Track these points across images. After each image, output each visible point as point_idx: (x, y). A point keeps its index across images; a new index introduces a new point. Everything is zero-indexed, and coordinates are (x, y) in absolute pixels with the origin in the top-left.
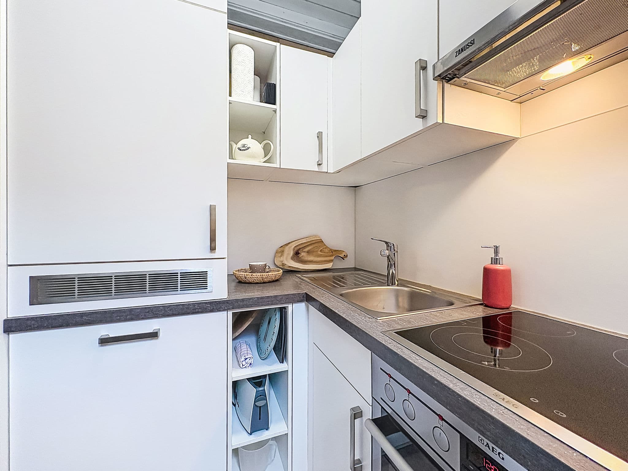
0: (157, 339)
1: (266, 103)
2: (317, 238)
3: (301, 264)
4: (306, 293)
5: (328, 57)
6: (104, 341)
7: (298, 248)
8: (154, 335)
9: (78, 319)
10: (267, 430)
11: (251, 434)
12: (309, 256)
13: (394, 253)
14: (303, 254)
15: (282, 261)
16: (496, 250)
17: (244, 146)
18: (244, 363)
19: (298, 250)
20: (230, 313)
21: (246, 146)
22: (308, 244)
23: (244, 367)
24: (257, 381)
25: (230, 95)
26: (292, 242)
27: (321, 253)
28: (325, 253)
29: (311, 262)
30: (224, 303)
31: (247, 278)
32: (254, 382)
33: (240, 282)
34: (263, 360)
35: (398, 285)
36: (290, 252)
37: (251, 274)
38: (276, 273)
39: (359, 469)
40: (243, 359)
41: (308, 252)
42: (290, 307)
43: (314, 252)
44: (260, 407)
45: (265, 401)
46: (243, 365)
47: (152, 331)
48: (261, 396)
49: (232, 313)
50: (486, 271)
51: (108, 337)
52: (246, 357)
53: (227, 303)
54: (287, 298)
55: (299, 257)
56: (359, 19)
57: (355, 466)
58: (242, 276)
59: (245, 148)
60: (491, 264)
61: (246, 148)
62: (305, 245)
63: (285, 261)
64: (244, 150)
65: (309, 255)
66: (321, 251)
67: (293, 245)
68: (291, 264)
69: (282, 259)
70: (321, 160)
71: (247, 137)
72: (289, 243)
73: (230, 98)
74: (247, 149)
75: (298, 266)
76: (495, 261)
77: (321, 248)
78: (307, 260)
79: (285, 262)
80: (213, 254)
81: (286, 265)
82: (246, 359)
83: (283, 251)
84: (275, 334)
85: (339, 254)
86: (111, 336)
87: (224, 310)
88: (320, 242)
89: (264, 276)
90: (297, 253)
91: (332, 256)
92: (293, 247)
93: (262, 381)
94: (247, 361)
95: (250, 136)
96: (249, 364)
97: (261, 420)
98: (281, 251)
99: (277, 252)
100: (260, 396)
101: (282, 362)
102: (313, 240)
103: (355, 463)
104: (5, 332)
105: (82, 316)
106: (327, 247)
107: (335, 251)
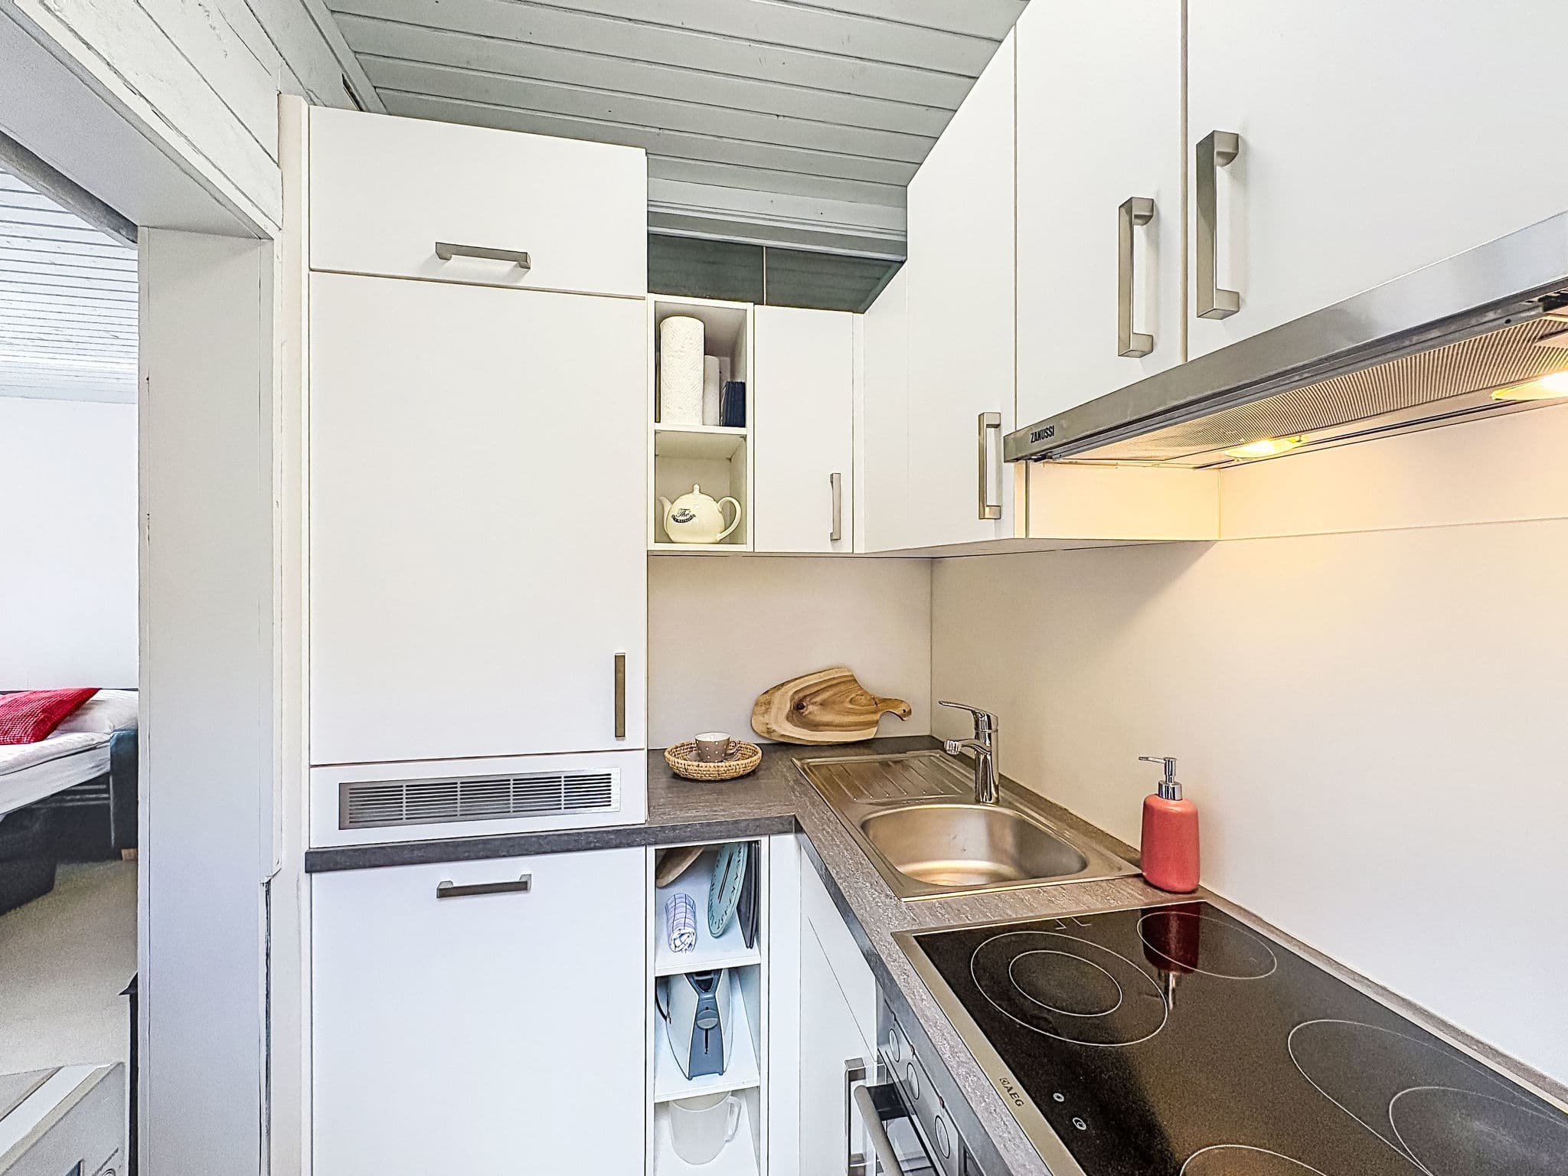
0: (528, 892)
1: (726, 426)
2: (842, 672)
3: (805, 730)
4: (794, 815)
5: (855, 314)
6: (445, 893)
7: (801, 695)
8: (521, 886)
9: (407, 855)
10: (720, 1075)
11: (690, 1079)
12: (822, 712)
13: (990, 735)
14: (811, 709)
15: (767, 724)
16: (1169, 765)
17: (683, 514)
18: (678, 942)
19: (800, 700)
20: (651, 850)
21: (687, 512)
22: (823, 686)
23: (677, 949)
24: (704, 981)
25: (658, 420)
26: (789, 682)
27: (852, 707)
28: (859, 705)
29: (826, 725)
30: (640, 833)
31: (689, 771)
32: (697, 981)
33: (676, 776)
34: (716, 937)
35: (997, 803)
36: (783, 703)
37: (696, 763)
38: (746, 761)
39: (861, 1171)
40: (676, 935)
41: (823, 704)
42: (764, 840)
43: (834, 703)
44: (707, 1030)
45: (716, 1019)
46: (676, 947)
47: (517, 880)
48: (708, 1010)
49: (656, 850)
50: (1147, 808)
51: (451, 886)
52: (682, 932)
53: (646, 832)
54: (758, 826)
55: (804, 714)
56: (904, 266)
57: (851, 1166)
58: (680, 766)
59: (686, 517)
60: (1159, 796)
61: (688, 517)
62: (816, 689)
63: (772, 721)
64: (684, 521)
65: (824, 709)
66: (851, 701)
67: (791, 689)
68: (785, 730)
69: (766, 719)
70: (838, 532)
71: (690, 490)
72: (783, 685)
73: (658, 427)
74: (688, 520)
75: (799, 734)
76: (1167, 790)
77: (853, 696)
78: (820, 721)
79: (774, 727)
80: (620, 742)
81: (774, 731)
82: (682, 935)
83: (769, 703)
84: (735, 891)
85: (894, 708)
86: (455, 885)
87: (640, 845)
88: (850, 681)
89: (722, 769)
90: (798, 707)
91: (875, 712)
92: (791, 693)
93: (712, 979)
94: (683, 939)
95: (697, 487)
96: (687, 945)
97: (709, 1055)
98: (764, 702)
99: (756, 704)
100: (707, 1008)
101: (751, 946)
102: (834, 678)
103: (853, 1159)
104: (306, 872)
105: (413, 850)
106: (865, 693)
107: (884, 700)
